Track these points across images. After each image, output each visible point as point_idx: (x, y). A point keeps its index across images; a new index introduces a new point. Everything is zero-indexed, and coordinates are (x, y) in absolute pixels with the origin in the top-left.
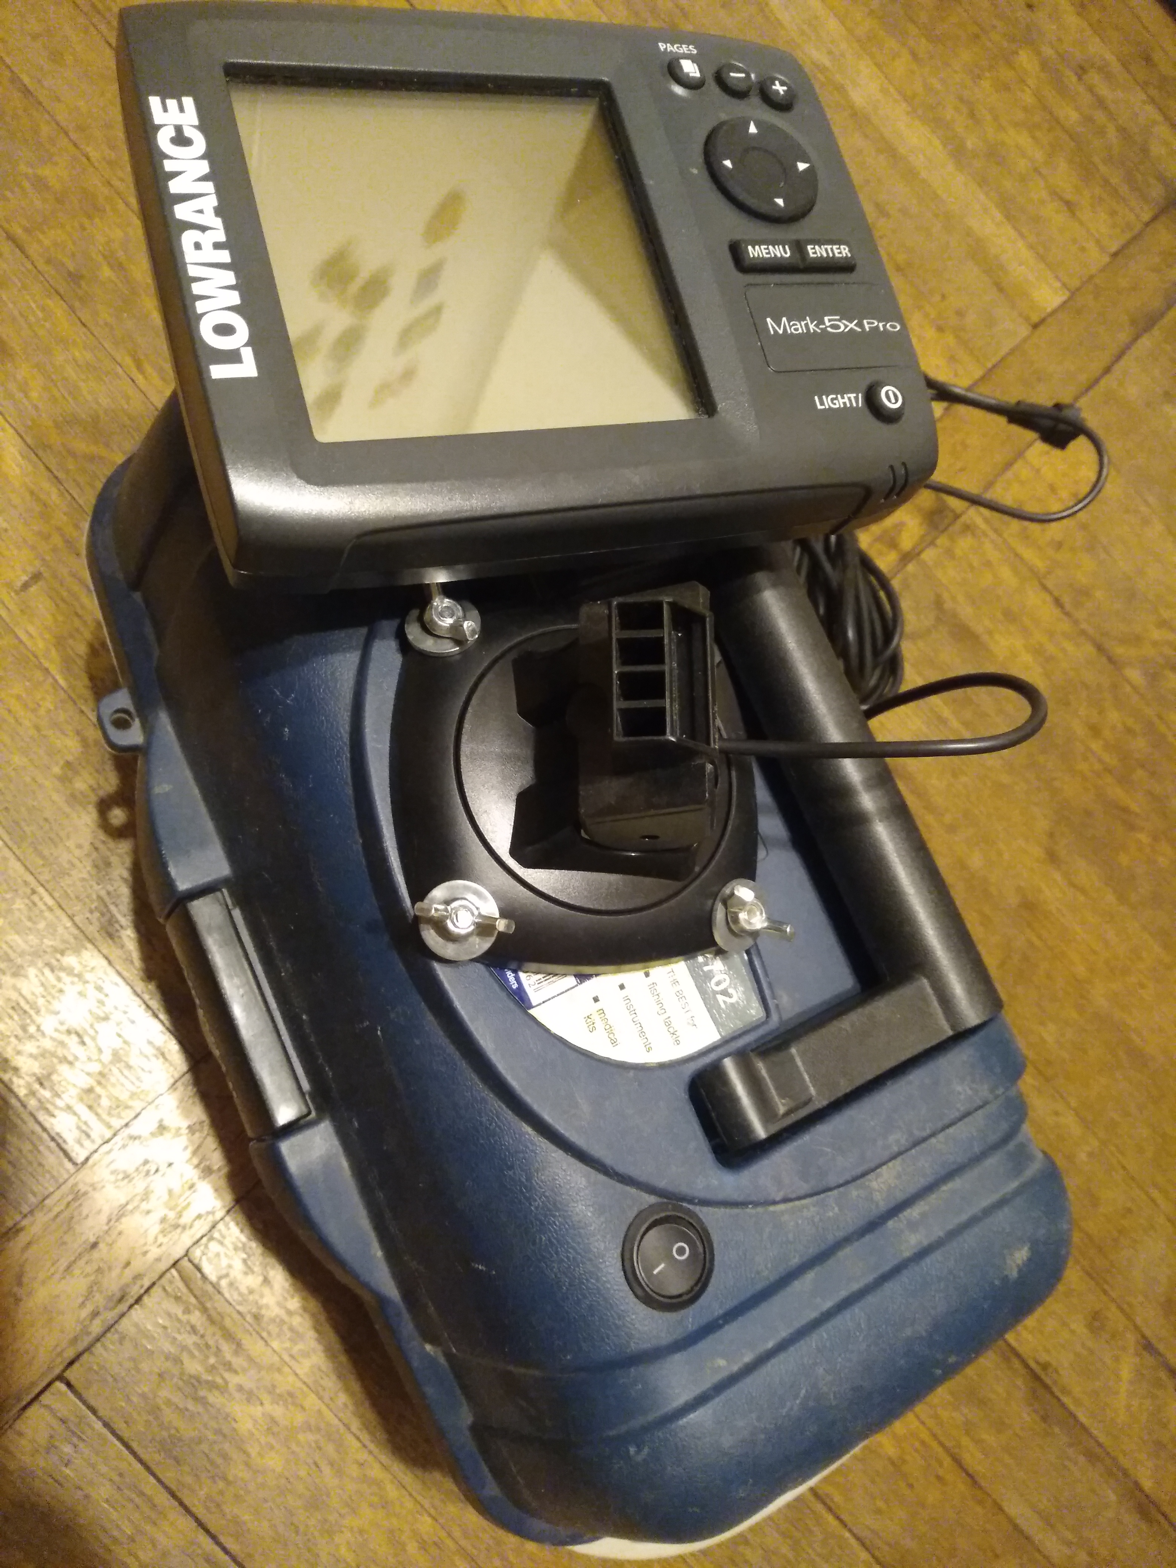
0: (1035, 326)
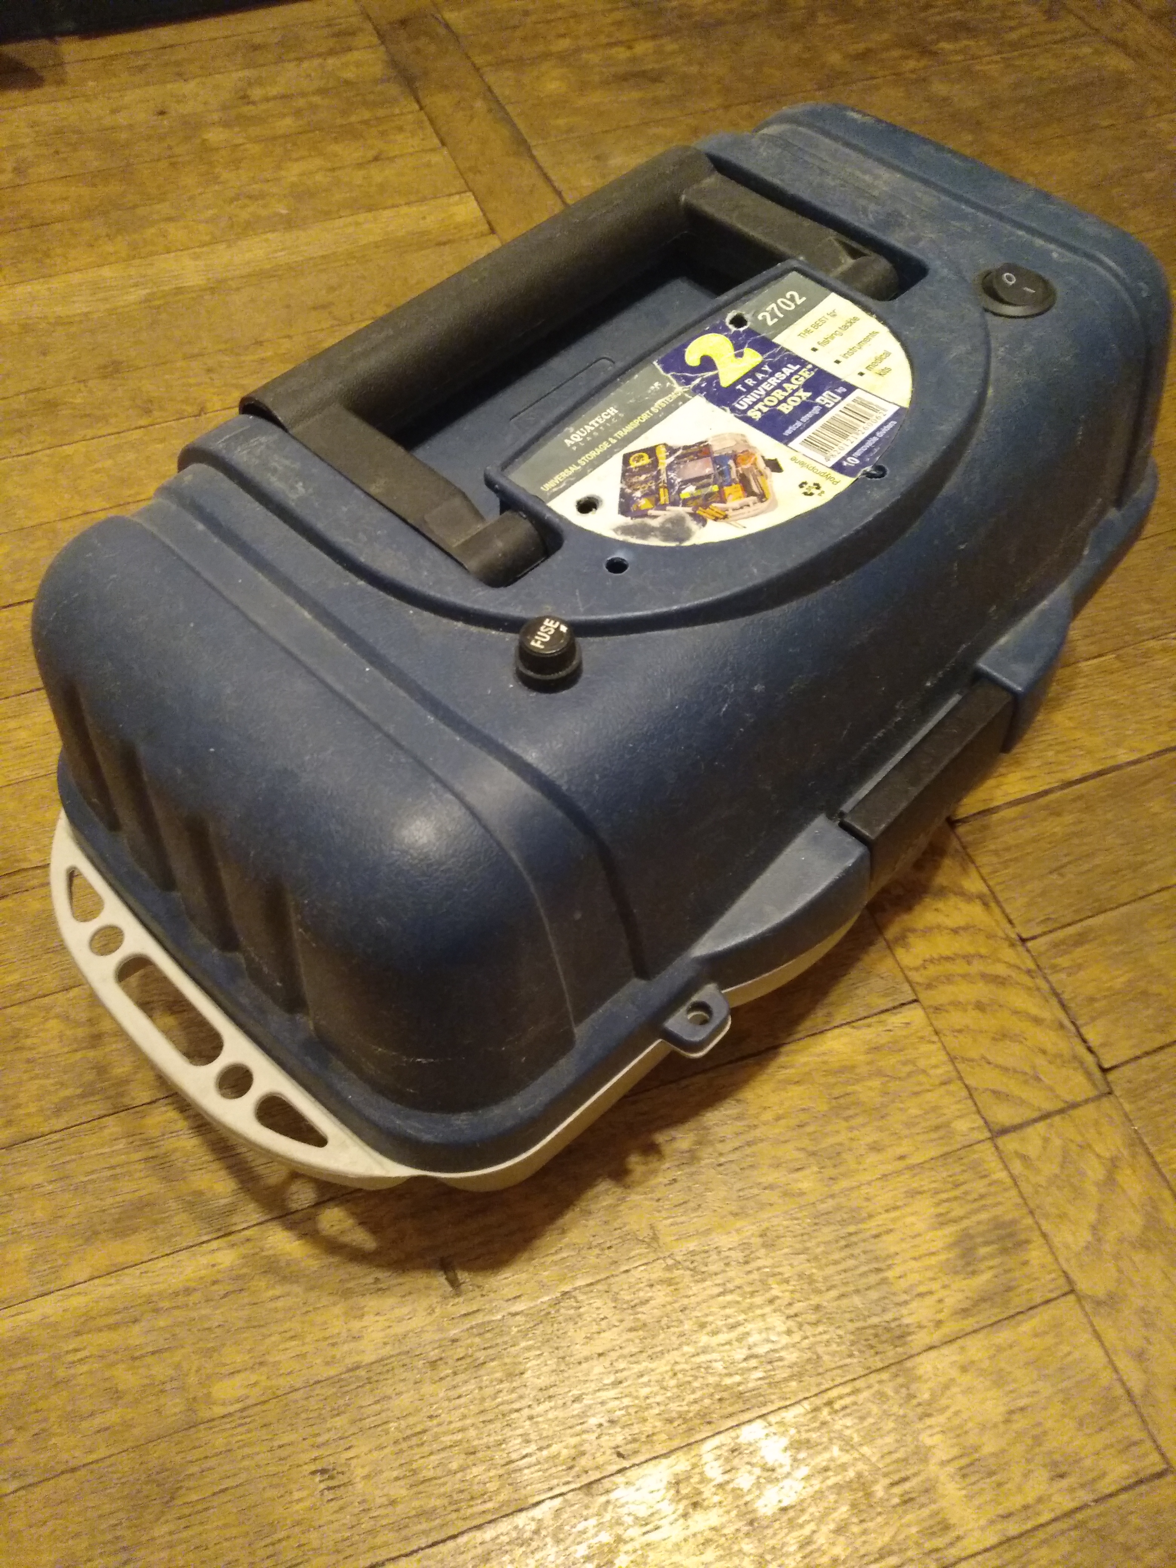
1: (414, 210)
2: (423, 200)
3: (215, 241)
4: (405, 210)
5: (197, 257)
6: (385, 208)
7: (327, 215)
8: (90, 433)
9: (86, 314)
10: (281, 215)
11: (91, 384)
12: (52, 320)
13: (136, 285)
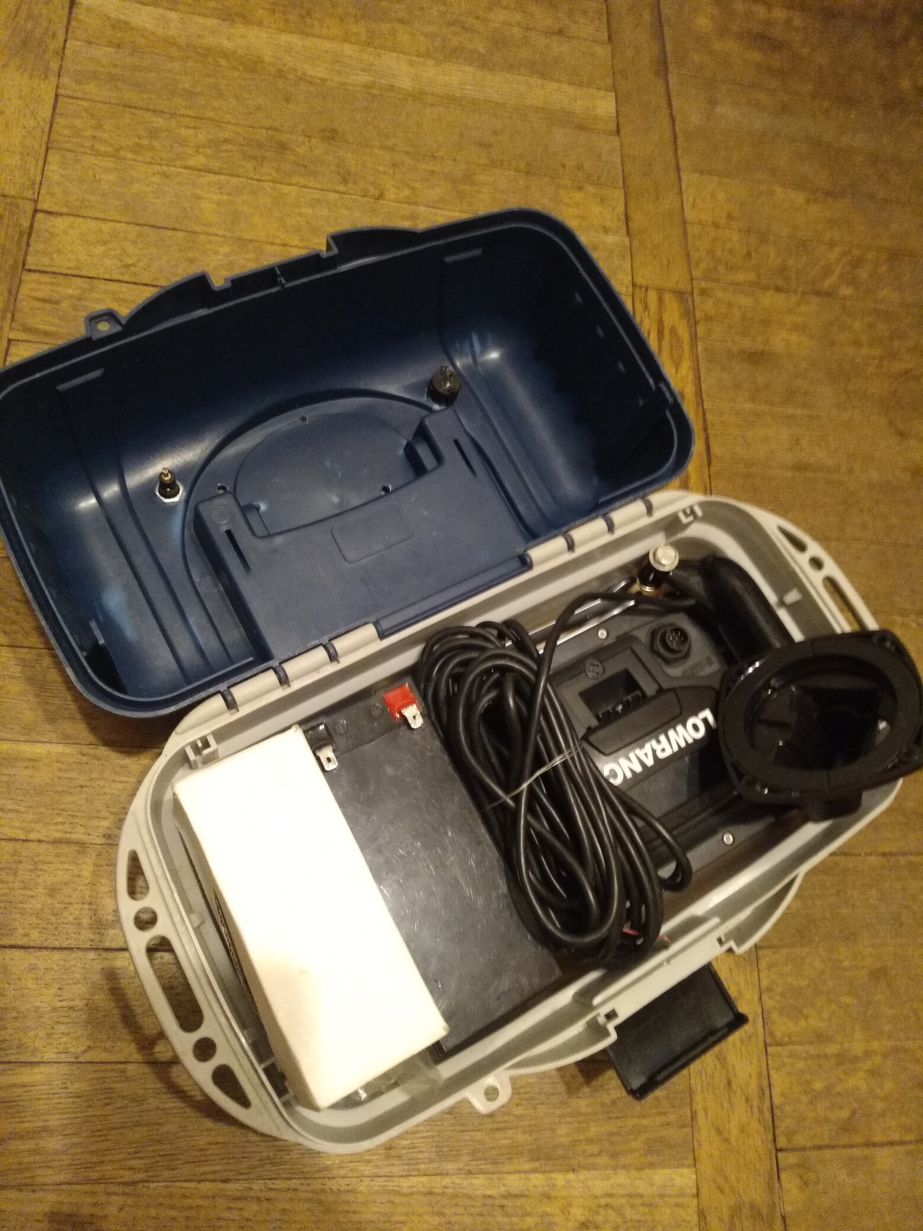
0: (618, 132)
1: (570, 90)
2: (581, 84)
3: (427, 55)
4: (566, 88)
5: (412, 64)
6: (552, 80)
7: (511, 68)
8: (302, 181)
9: (324, 80)
10: (480, 53)
11: (313, 141)
12: (299, 74)
13: (363, 70)
